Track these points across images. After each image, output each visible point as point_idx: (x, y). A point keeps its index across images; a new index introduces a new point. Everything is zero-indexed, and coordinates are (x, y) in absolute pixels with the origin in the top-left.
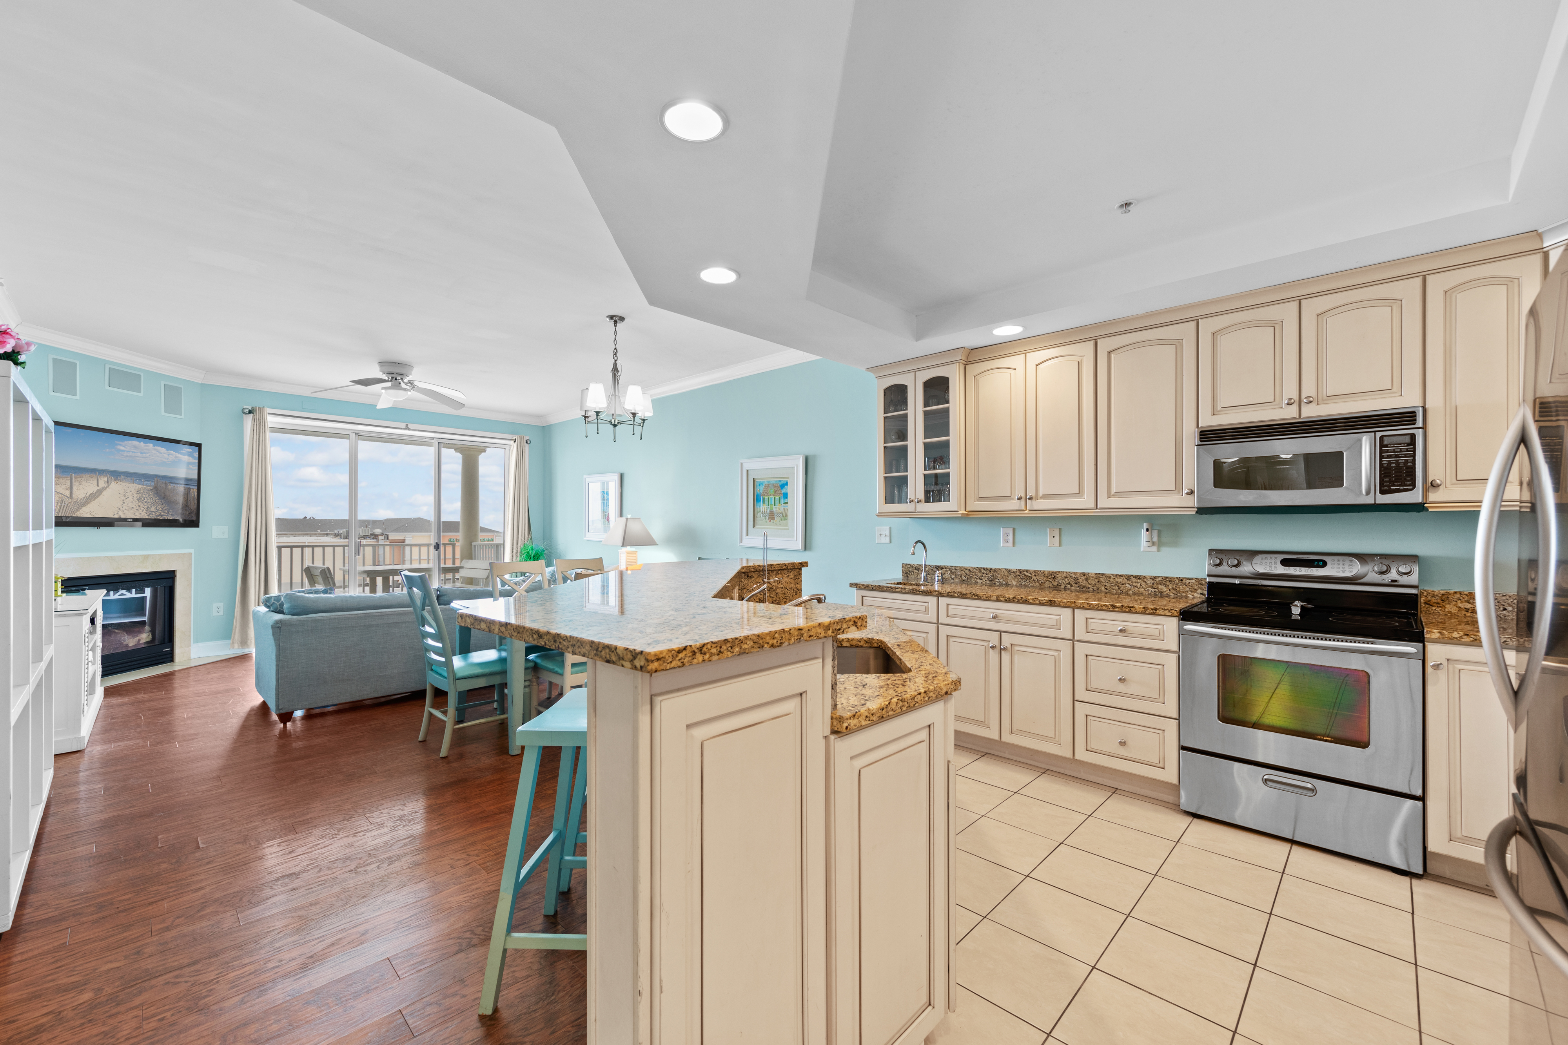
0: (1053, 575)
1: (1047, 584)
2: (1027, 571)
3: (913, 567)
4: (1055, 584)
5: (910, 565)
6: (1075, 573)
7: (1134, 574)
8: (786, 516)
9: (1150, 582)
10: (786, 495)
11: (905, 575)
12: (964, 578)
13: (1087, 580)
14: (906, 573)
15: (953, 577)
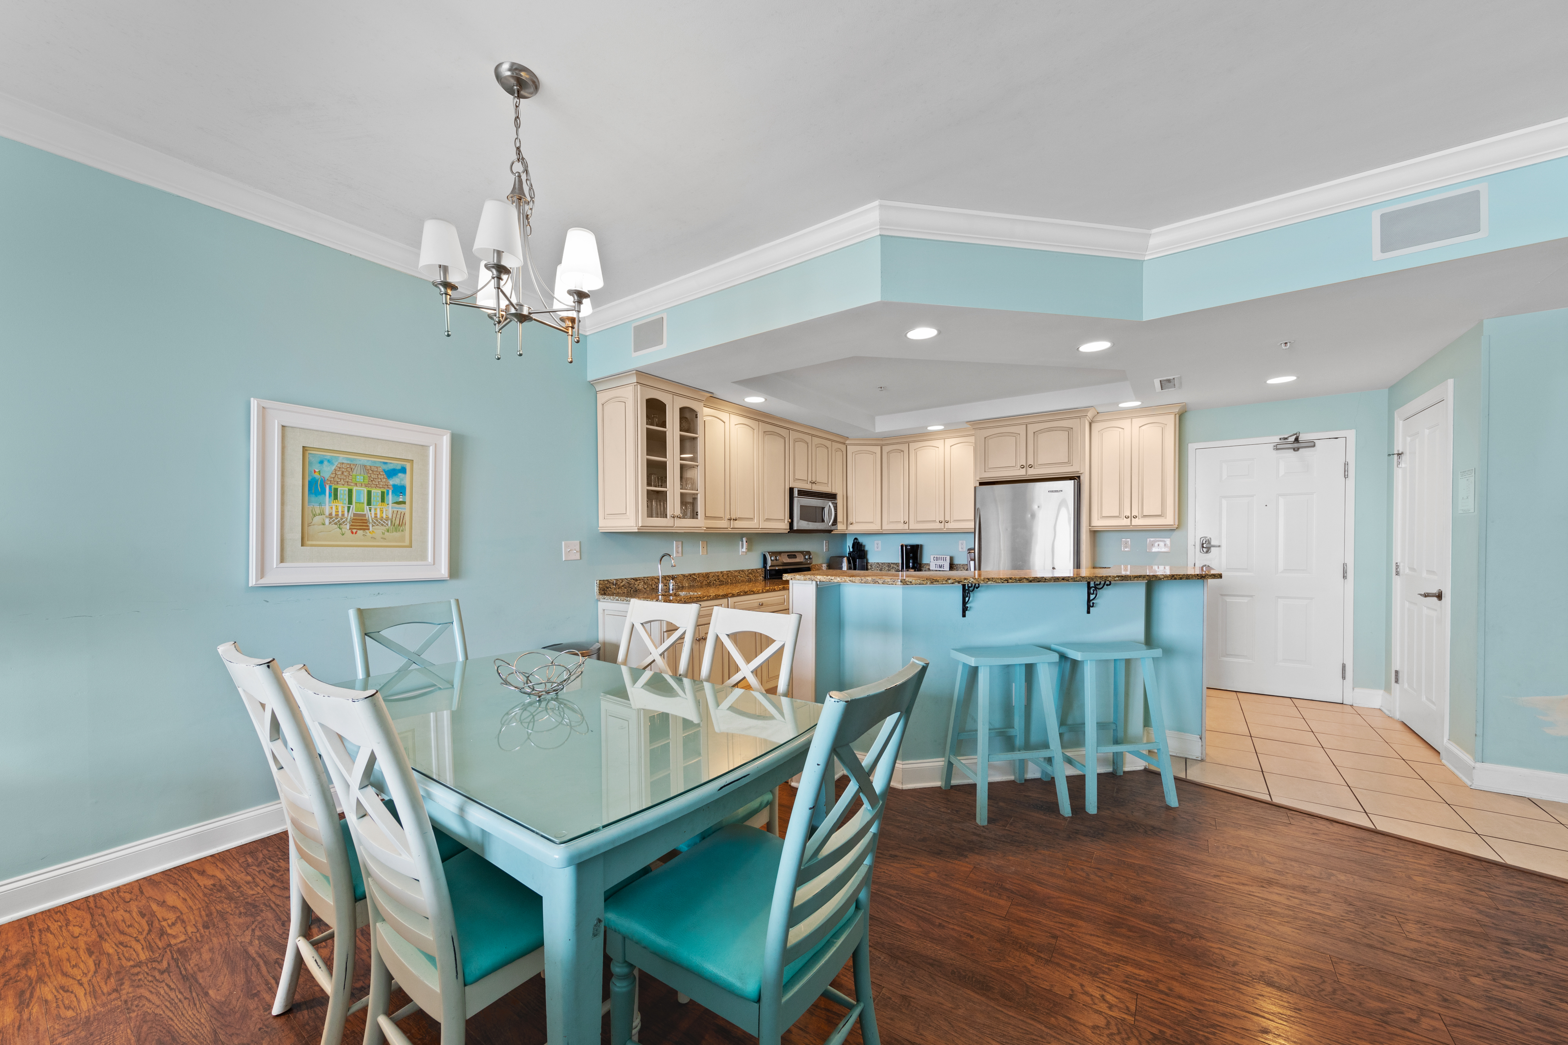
0: (707, 575)
1: (705, 583)
2: (694, 574)
3: (610, 582)
4: (709, 581)
5: (608, 581)
6: (718, 572)
7: (741, 569)
8: (402, 524)
9: (747, 573)
10: (400, 490)
11: (603, 592)
12: (654, 587)
13: (723, 576)
14: (604, 590)
15: (646, 587)
